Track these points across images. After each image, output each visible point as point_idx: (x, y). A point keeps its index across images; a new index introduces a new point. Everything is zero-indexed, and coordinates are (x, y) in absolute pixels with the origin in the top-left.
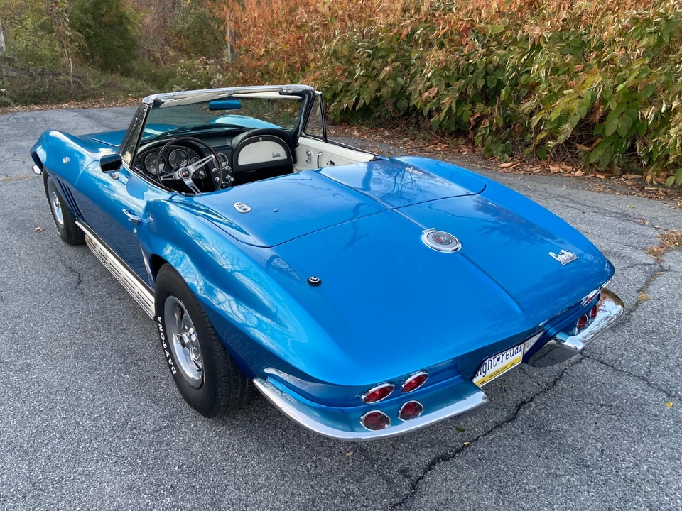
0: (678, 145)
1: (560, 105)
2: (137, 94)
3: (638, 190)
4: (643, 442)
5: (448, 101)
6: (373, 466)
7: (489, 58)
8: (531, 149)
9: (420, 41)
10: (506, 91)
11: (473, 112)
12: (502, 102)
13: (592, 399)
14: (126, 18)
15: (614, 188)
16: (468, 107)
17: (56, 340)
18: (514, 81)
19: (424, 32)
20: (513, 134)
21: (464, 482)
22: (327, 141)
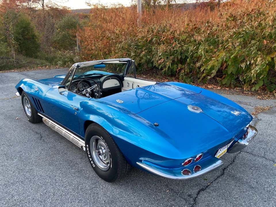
0: (255, 76)
1: (211, 64)
2: (42, 65)
3: (242, 93)
4: (270, 178)
5: (168, 64)
6: (178, 195)
7: (182, 48)
8: (200, 80)
9: (155, 43)
10: (189, 60)
11: (177, 67)
12: (188, 63)
13: (248, 165)
14: (35, 36)
15: (233, 93)
16: (175, 66)
17: (39, 159)
18: (191, 56)
19: (156, 39)
20: (193, 75)
21: (212, 197)
22: (136, 78)
